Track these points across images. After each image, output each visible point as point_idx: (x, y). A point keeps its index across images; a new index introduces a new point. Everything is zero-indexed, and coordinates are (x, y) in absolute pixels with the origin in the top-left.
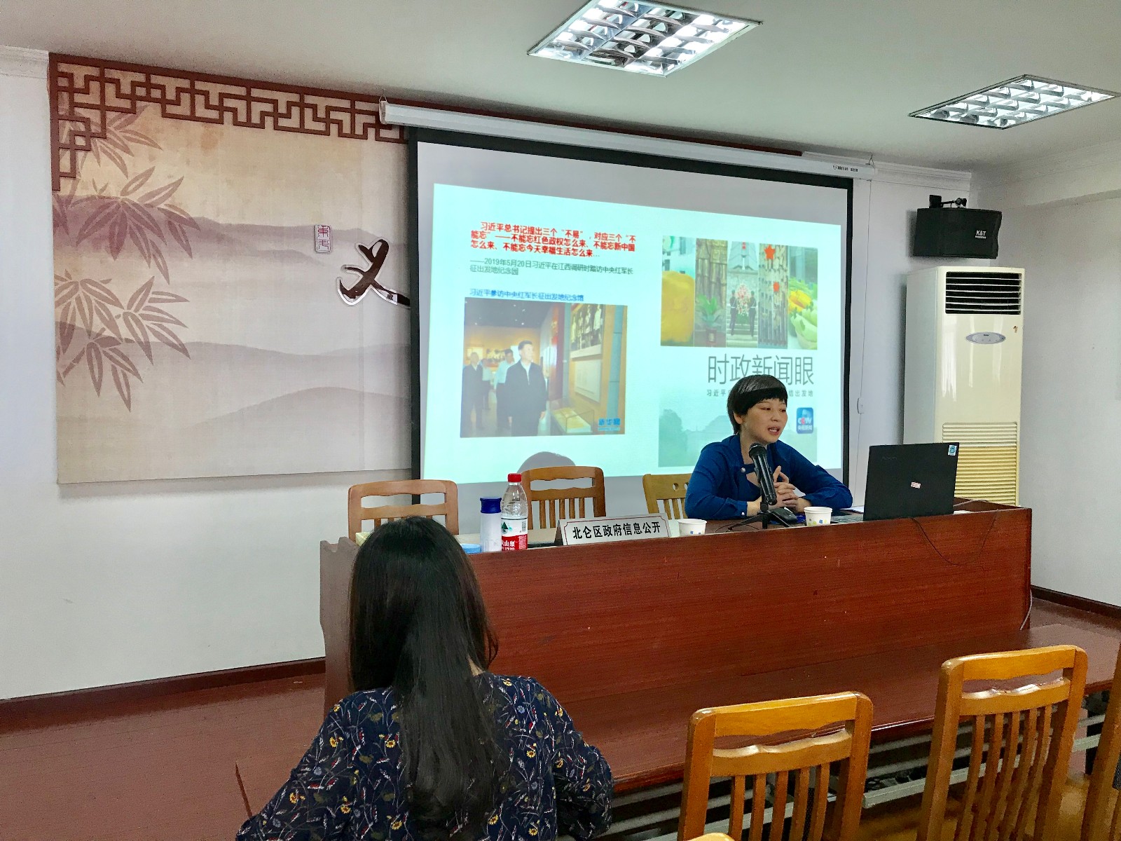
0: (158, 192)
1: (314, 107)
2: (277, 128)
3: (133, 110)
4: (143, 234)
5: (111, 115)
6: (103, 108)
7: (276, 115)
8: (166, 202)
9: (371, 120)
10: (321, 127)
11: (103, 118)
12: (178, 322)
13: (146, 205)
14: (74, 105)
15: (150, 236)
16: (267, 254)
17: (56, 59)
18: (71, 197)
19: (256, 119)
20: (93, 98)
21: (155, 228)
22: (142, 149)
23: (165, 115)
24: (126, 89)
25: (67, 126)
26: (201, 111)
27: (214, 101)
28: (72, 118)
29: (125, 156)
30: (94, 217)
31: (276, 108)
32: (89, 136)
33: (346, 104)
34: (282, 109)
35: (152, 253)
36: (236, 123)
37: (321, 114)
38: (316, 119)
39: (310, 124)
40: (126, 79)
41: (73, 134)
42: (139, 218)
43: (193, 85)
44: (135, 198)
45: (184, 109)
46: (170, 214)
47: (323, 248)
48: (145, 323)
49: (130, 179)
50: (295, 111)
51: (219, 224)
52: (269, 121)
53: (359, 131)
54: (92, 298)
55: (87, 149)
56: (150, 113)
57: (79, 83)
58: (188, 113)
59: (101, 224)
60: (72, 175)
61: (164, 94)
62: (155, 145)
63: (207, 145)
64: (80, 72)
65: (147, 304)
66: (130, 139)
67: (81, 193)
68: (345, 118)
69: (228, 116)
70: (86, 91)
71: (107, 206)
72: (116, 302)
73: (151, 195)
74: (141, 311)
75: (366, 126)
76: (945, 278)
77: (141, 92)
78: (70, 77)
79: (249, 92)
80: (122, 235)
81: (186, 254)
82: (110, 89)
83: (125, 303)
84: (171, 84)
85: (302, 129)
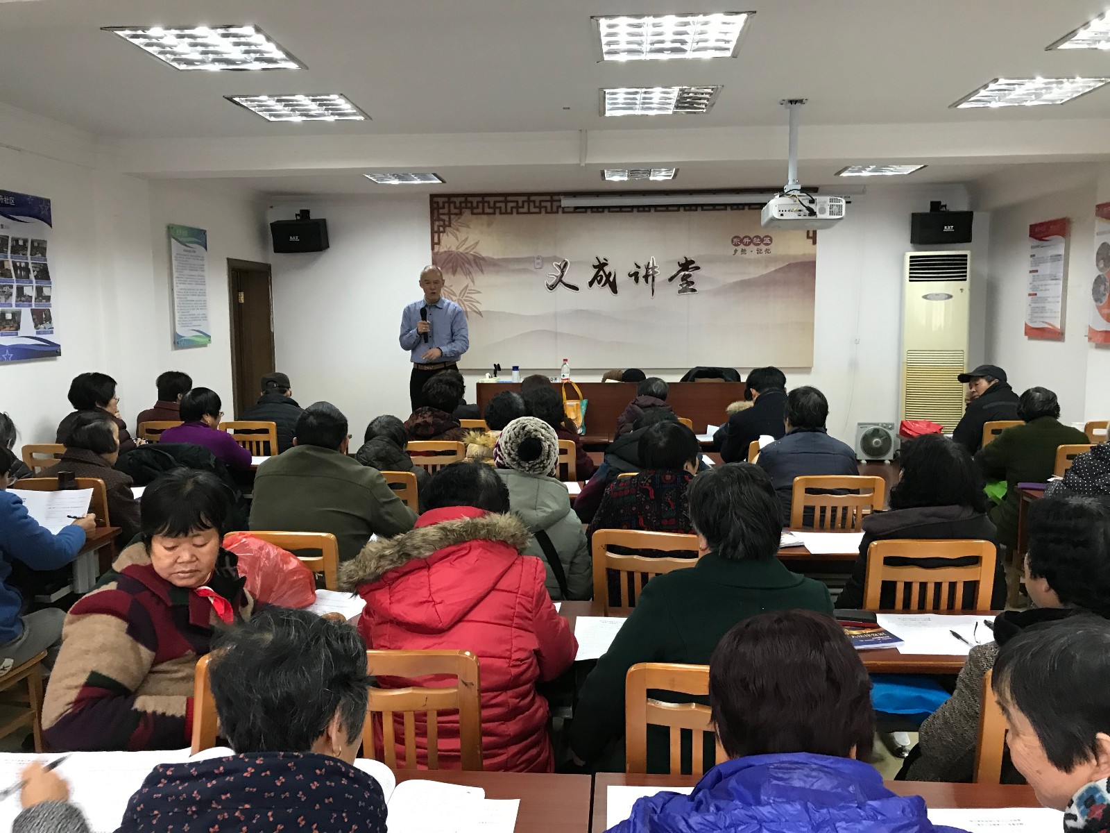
0: (470, 247)
1: (534, 202)
2: (518, 213)
3: (461, 214)
4: (464, 264)
5: (452, 217)
6: (449, 214)
7: (517, 207)
8: (474, 250)
9: (559, 203)
10: (537, 210)
11: (450, 219)
12: (478, 302)
13: (467, 253)
14: (439, 214)
15: (467, 265)
16: (514, 271)
17: (432, 196)
18: (438, 252)
19: (509, 210)
20: (446, 211)
21: (469, 263)
22: (464, 229)
23: (473, 214)
24: (458, 205)
25: (437, 223)
26: (487, 210)
27: (492, 204)
28: (439, 220)
29: (457, 233)
30: (447, 259)
31: (517, 204)
32: (444, 226)
33: (548, 198)
34: (520, 204)
35: (468, 273)
36: (501, 213)
37: (537, 204)
38: (535, 207)
39: (533, 210)
40: (458, 200)
41: (439, 226)
42: (463, 258)
43: (483, 199)
44: (461, 250)
45: (480, 210)
46: (475, 256)
47: (538, 266)
48: (465, 303)
49: (460, 241)
50: (526, 205)
51: (493, 259)
52: (515, 210)
53: (555, 209)
54: (446, 293)
55: (444, 232)
56: (467, 212)
57: (441, 205)
58: (481, 211)
59: (448, 263)
60: (439, 243)
61: (472, 205)
62: (469, 227)
63: (489, 225)
64: (441, 200)
65: (466, 295)
66: (460, 226)
67: (442, 250)
68: (548, 204)
69: (498, 211)
70: (443, 208)
71: (451, 254)
72: (456, 296)
73: (467, 249)
74: (464, 298)
75: (558, 208)
76: (908, 260)
77: (463, 205)
78: (438, 203)
79: (506, 199)
80: (457, 267)
81: (480, 272)
82: (452, 206)
83: (458, 295)
84: (475, 200)
85: (529, 213)
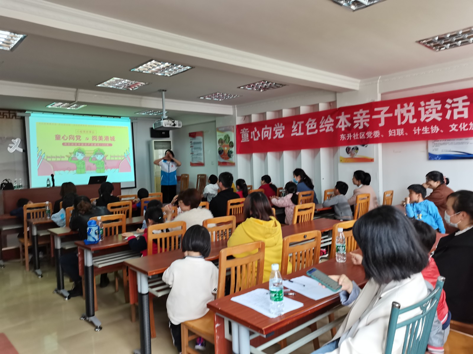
9: (14, 115)
33: (8, 112)
53: (11, 117)
68: (8, 114)
75: (13, 116)
76: (153, 143)
